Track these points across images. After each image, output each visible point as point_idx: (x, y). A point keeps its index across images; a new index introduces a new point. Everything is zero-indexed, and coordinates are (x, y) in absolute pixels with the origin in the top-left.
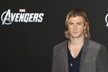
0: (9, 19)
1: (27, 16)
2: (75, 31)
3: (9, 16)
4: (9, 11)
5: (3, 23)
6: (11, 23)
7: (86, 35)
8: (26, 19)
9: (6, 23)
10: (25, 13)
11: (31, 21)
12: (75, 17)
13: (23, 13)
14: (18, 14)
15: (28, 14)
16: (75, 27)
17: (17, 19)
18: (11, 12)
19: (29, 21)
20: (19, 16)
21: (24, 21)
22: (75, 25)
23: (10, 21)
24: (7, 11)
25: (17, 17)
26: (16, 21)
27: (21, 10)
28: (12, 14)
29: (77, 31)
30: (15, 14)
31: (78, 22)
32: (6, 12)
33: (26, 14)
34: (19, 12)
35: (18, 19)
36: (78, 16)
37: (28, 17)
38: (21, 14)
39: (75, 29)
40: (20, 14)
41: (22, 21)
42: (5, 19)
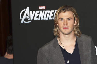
0: (28, 17)
1: (47, 13)
2: (66, 26)
3: (28, 14)
4: (28, 8)
5: (22, 21)
6: (30, 21)
7: (76, 31)
8: (46, 17)
9: (25, 22)
10: (45, 10)
11: (51, 19)
12: (65, 12)
13: (42, 10)
14: (38, 12)
15: (48, 12)
16: (65, 22)
17: (36, 17)
18: (30, 10)
19: (49, 19)
20: (39, 13)
21: (44, 19)
22: (65, 20)
23: (29, 19)
24: (26, 9)
25: (37, 15)
26: (36, 19)
27: (40, 8)
28: (31, 12)
29: (68, 26)
30: (34, 12)
31: (69, 17)
32: (24, 10)
33: (46, 12)
34: (38, 10)
35: (38, 17)
36: (68, 11)
37: (48, 15)
38: (41, 11)
39: (65, 24)
40: (39, 11)
41: (42, 19)
42: (24, 17)
